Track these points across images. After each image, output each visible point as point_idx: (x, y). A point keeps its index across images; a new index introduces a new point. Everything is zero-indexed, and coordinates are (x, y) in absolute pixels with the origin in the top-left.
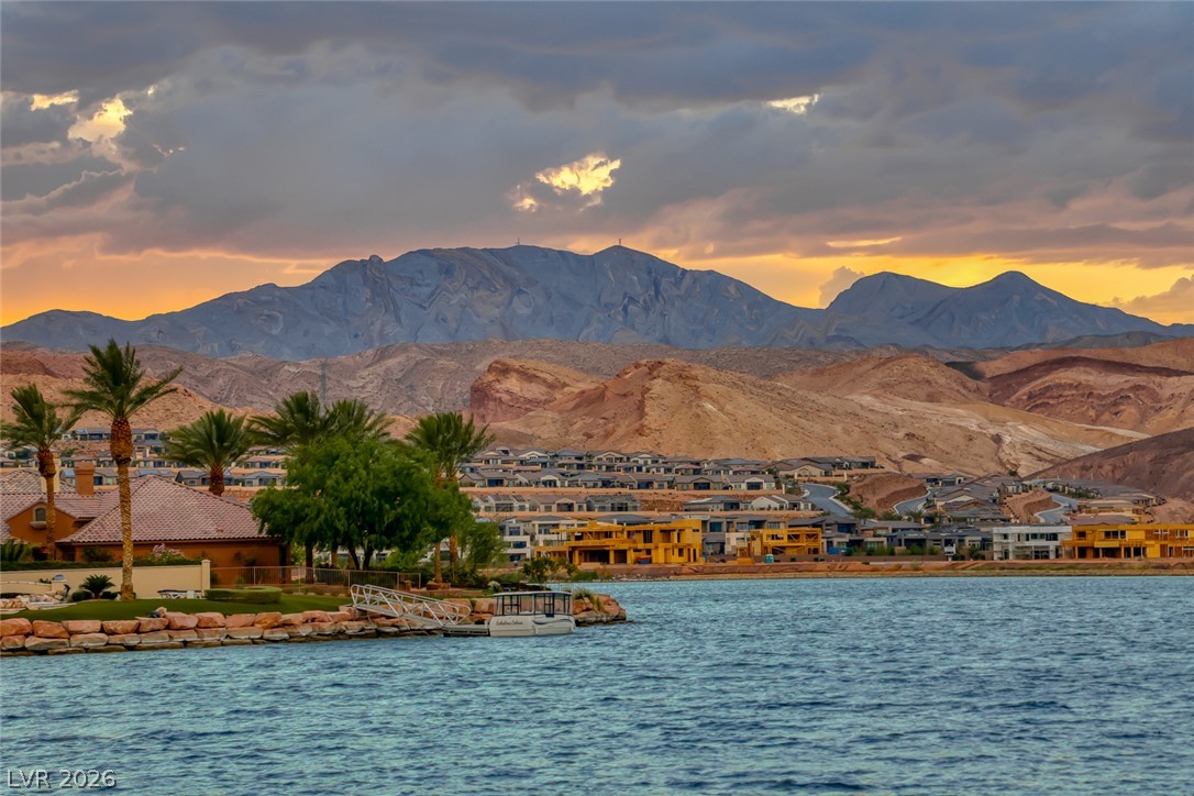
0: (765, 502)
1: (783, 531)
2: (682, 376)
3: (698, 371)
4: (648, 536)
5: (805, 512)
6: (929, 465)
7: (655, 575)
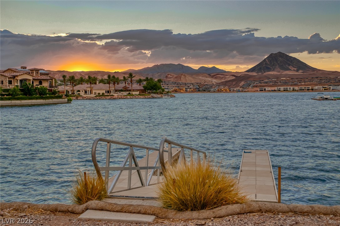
0: (191, 87)
1: (193, 89)
2: (184, 75)
3: (186, 75)
4: (180, 89)
5: (195, 87)
6: (206, 83)
7: (181, 93)
